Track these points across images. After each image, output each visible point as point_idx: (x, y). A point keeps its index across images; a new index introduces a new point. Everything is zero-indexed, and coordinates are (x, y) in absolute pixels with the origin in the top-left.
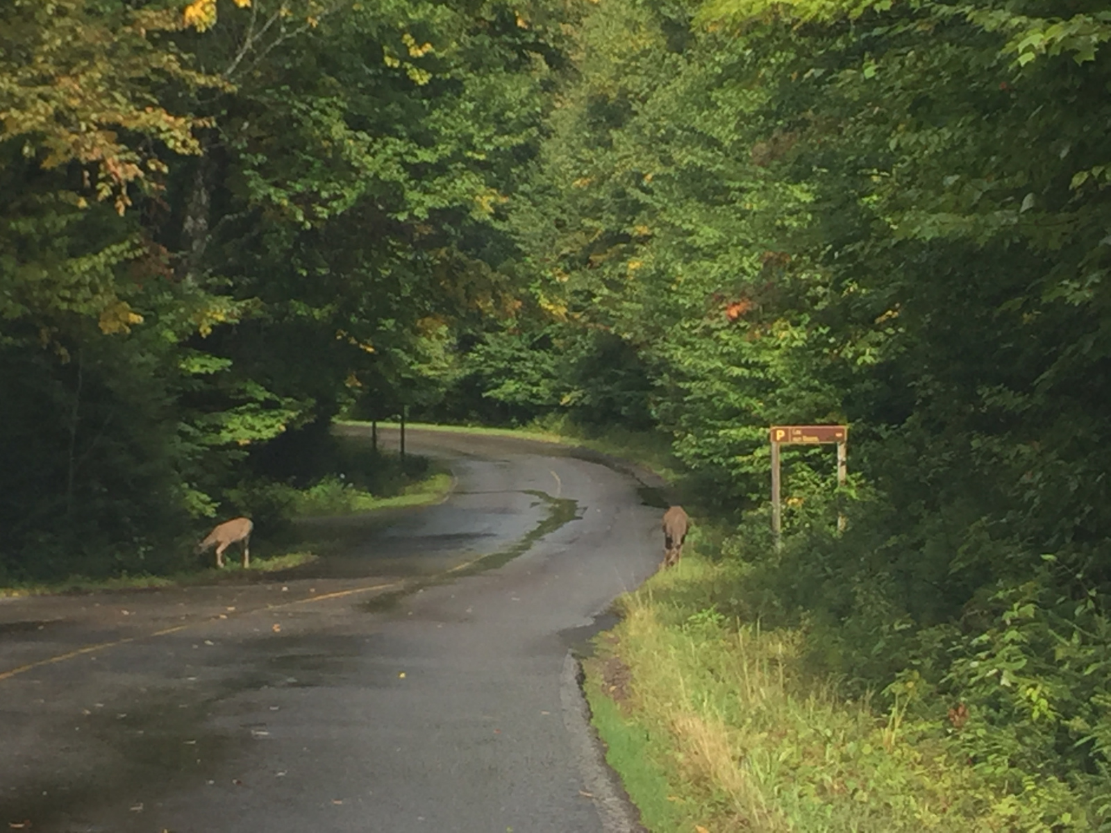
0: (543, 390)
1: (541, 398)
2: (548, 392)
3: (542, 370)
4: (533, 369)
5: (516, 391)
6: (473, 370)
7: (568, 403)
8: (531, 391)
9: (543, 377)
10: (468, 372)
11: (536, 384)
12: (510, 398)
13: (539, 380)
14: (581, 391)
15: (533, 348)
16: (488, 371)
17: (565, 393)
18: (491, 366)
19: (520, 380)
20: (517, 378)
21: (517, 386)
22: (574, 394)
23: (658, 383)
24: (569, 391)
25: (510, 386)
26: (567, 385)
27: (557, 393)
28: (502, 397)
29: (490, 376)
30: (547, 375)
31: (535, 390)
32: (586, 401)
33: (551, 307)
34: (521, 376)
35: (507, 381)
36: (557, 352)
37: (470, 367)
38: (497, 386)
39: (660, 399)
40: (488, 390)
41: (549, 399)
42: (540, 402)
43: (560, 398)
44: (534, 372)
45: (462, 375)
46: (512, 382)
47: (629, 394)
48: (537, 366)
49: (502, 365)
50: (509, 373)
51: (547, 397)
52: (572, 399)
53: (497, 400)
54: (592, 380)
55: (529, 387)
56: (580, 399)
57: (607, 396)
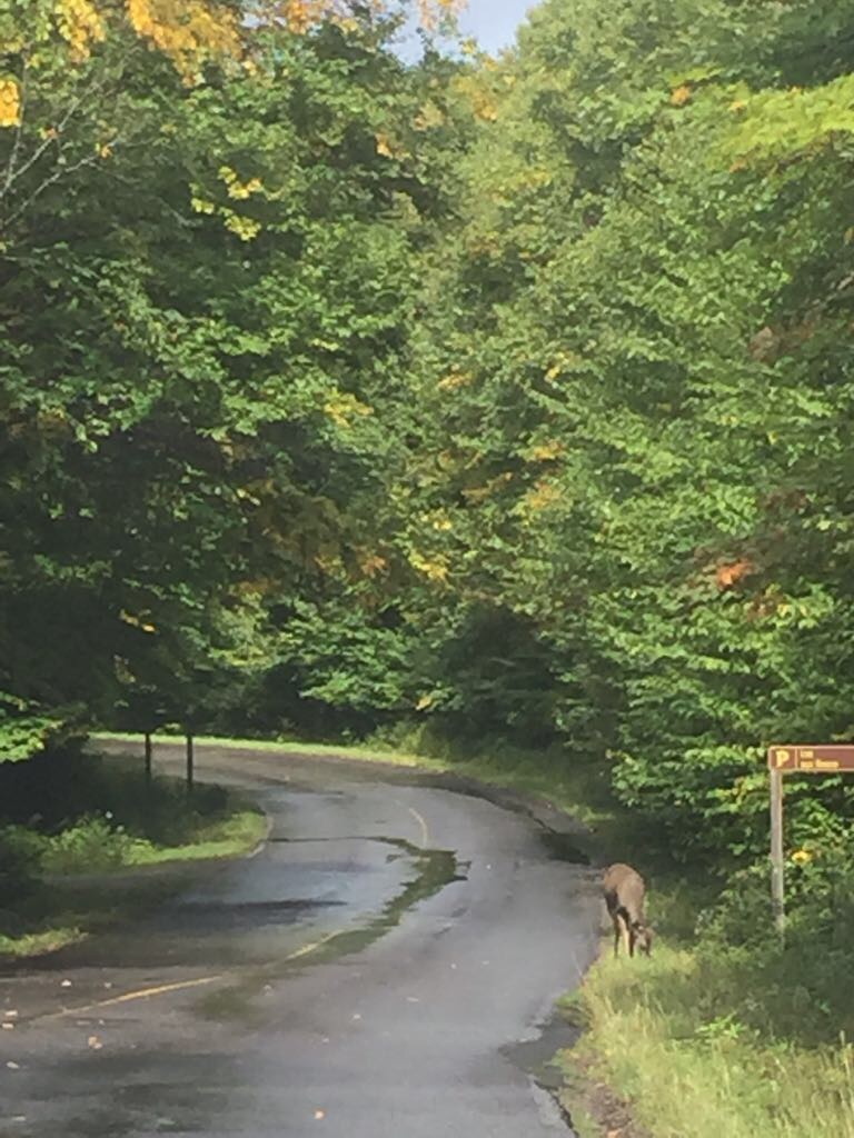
0: (390, 688)
1: (388, 700)
2: (395, 690)
3: (387, 658)
4: (374, 657)
5: (350, 689)
6: (285, 659)
7: (427, 707)
8: (372, 690)
9: (391, 668)
10: (278, 660)
11: (378, 679)
12: (342, 699)
13: (385, 672)
14: (448, 689)
15: (372, 625)
16: (309, 659)
17: (425, 693)
18: (313, 652)
19: (357, 672)
20: (352, 670)
21: (352, 680)
22: (437, 693)
23: (567, 678)
24: (430, 688)
25: (340, 681)
26: (426, 680)
27: (411, 693)
28: (328, 697)
29: (310, 668)
30: (395, 665)
31: (377, 687)
32: (455, 704)
33: (426, 567)
34: (356, 667)
35: (335, 674)
36: (410, 632)
37: (282, 653)
38: (321, 682)
39: (569, 701)
40: (308, 688)
41: (398, 701)
42: (384, 705)
43: (417, 700)
44: (375, 661)
45: (270, 666)
46: (344, 675)
47: (516, 694)
48: (381, 652)
49: (329, 651)
50: (337, 662)
51: (395, 698)
52: (433, 700)
53: (322, 701)
54: (463, 674)
55: (370, 683)
56: (446, 701)
57: (486, 697)
